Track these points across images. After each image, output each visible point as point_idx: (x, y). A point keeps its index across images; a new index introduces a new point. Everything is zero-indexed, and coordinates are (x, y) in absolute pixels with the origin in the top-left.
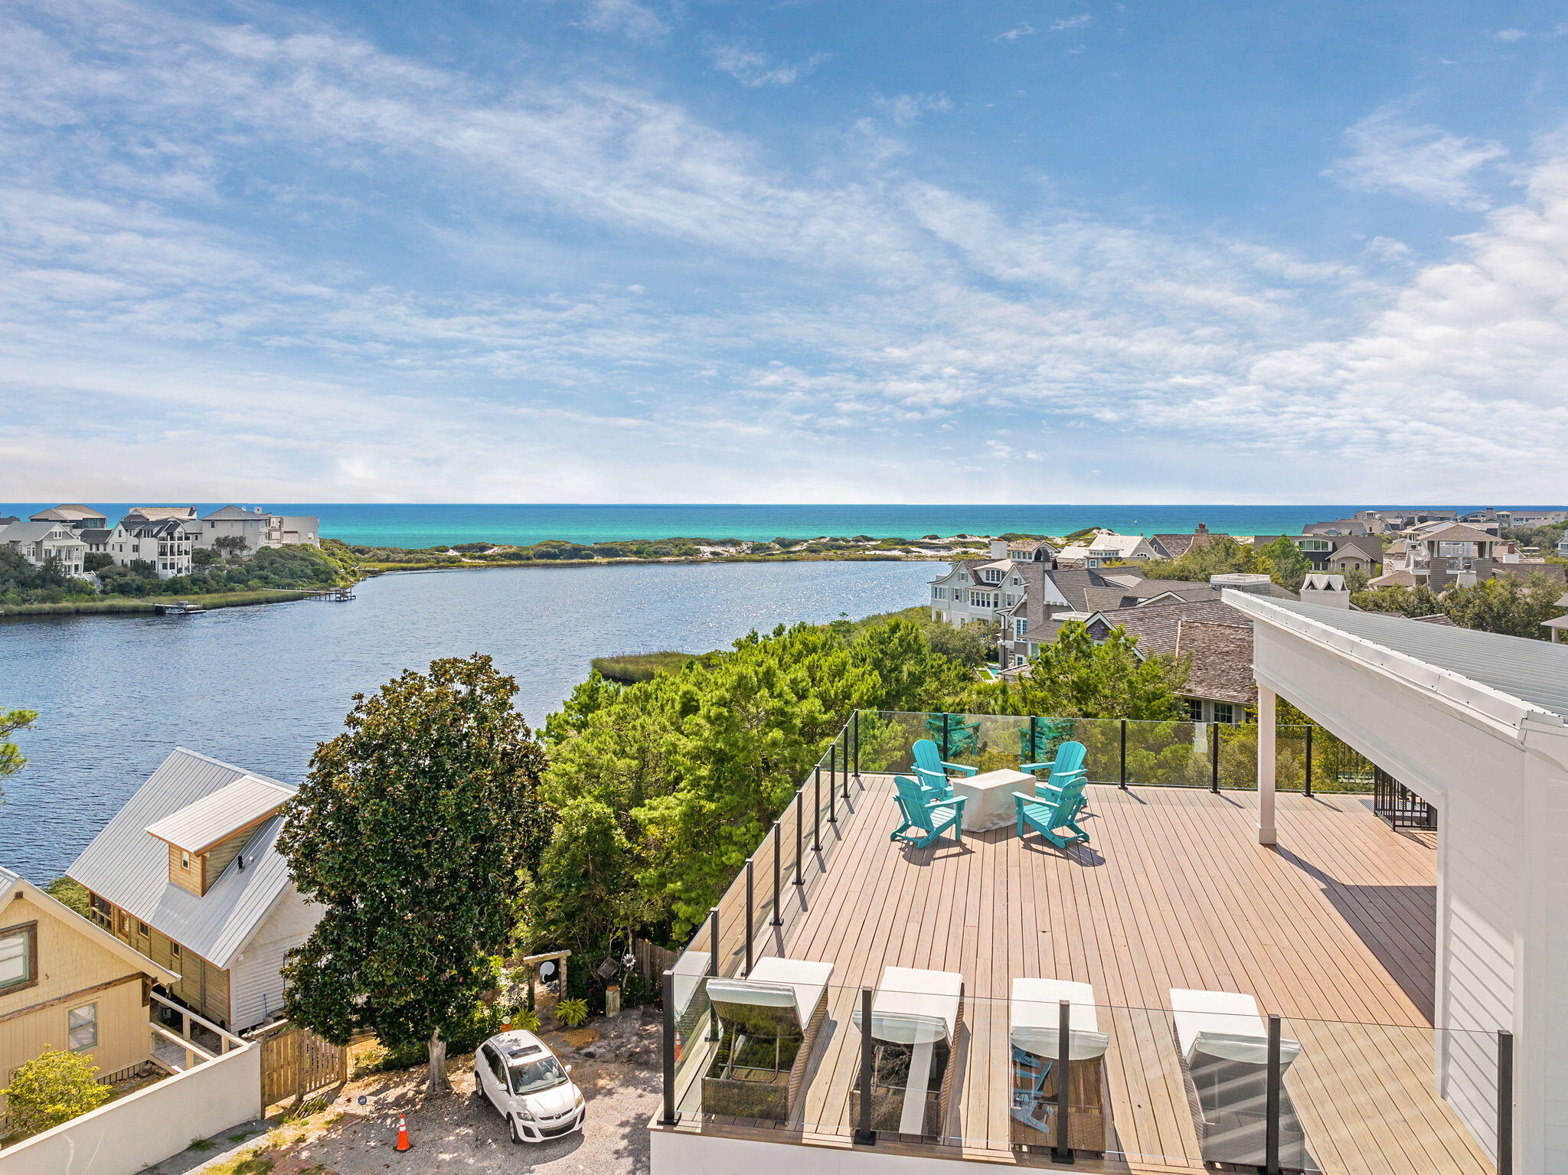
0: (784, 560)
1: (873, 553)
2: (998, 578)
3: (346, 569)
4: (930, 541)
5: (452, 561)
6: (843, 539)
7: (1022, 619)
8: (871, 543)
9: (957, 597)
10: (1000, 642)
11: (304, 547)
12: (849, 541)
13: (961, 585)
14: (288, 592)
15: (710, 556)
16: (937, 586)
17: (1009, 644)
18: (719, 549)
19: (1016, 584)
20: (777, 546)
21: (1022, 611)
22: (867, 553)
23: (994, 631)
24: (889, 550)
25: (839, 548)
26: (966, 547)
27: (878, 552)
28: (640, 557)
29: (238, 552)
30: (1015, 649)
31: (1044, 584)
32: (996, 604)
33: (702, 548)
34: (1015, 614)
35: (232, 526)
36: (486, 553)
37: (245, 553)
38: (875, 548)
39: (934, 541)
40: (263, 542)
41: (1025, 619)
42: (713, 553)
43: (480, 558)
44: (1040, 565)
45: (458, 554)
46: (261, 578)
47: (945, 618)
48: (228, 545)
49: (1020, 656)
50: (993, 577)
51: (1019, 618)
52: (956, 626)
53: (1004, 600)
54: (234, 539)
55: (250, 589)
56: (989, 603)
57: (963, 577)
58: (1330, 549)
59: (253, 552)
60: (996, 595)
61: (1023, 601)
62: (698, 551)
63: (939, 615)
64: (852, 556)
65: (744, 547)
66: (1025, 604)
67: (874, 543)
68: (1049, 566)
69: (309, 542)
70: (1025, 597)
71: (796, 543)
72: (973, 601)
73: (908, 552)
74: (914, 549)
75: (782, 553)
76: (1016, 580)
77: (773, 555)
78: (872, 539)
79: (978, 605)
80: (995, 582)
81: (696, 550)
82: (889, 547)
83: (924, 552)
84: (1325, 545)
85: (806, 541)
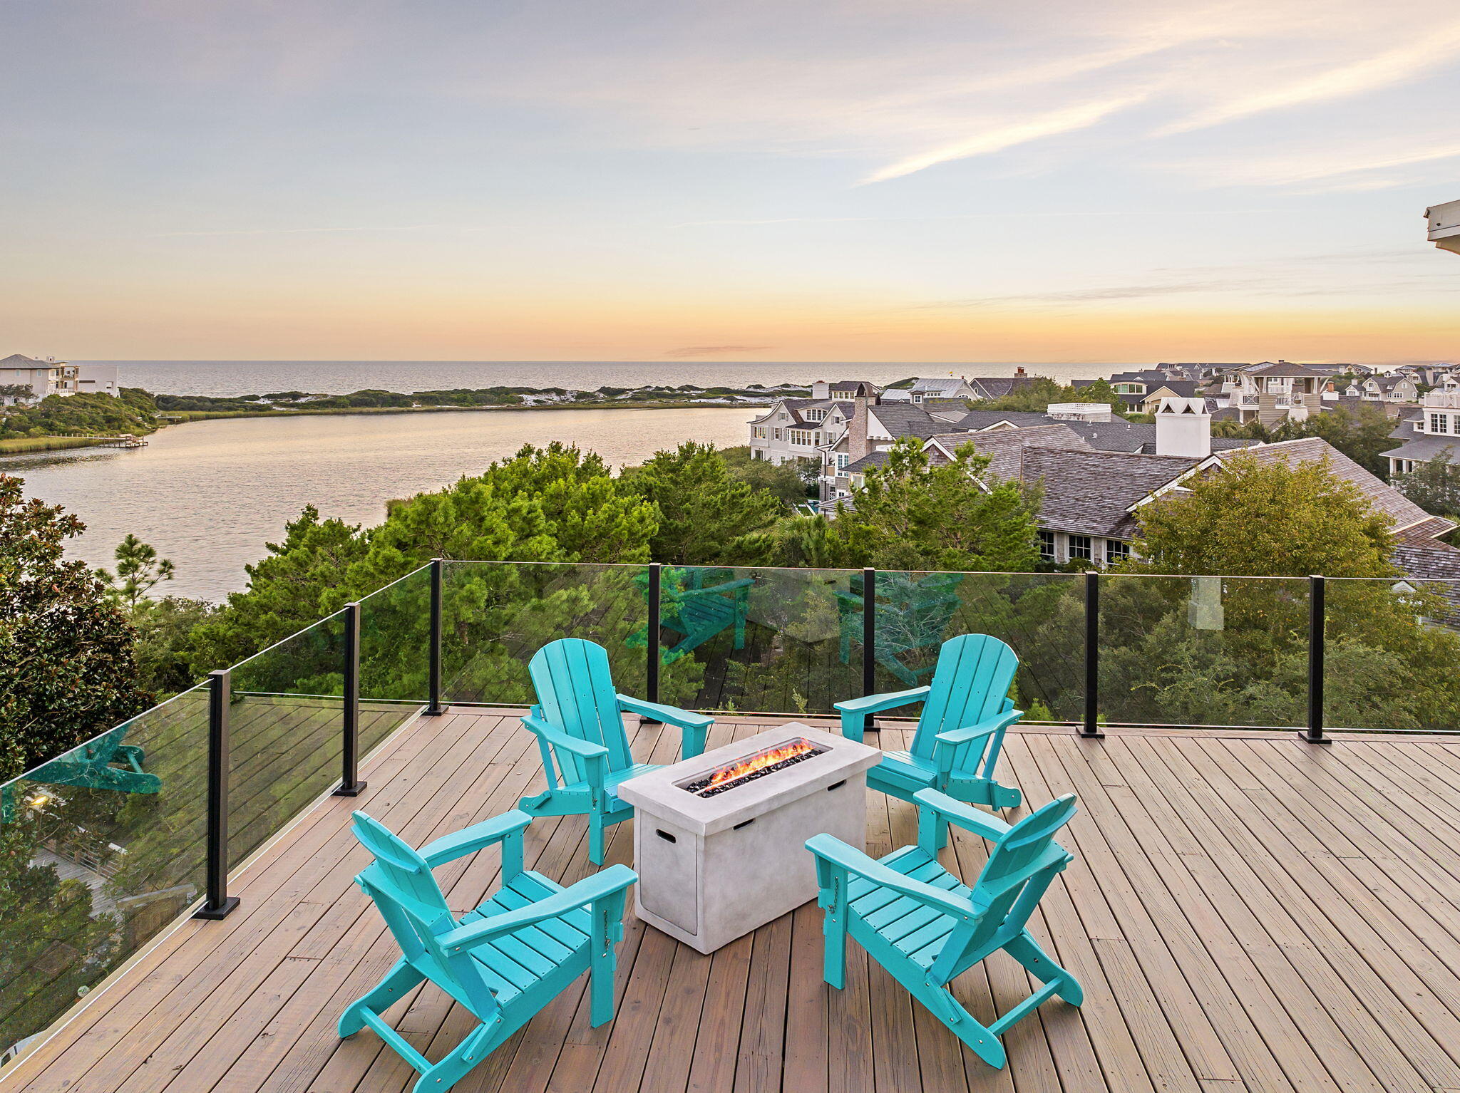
0: (607, 408)
1: (698, 401)
2: (819, 417)
3: (142, 416)
4: (755, 390)
5: (261, 408)
6: (668, 388)
7: (843, 454)
8: (696, 392)
9: (777, 437)
10: (821, 477)
11: (100, 395)
12: (675, 390)
13: (782, 424)
14: (72, 439)
15: (533, 404)
16: (756, 425)
17: (830, 480)
18: (542, 397)
19: (837, 422)
20: (602, 395)
21: (844, 445)
22: (692, 401)
23: (815, 467)
24: (714, 398)
25: (665, 396)
26: (789, 396)
27: (702, 400)
28: (462, 405)
29: (23, 400)
30: (837, 485)
31: (867, 419)
32: (817, 442)
33: (525, 396)
34: (836, 449)
35: (18, 375)
36: (299, 401)
37: (31, 401)
38: (700, 397)
39: (759, 390)
40: (51, 390)
41: (847, 454)
42: (535, 401)
43: (292, 406)
44: (863, 400)
45: (269, 402)
46: (45, 425)
47: (766, 457)
48: (12, 394)
49: (842, 491)
50: (814, 416)
51: (840, 454)
52: (777, 463)
53: (825, 439)
54: (18, 387)
55: (30, 436)
56: (809, 441)
57: (783, 416)
58: (1144, 392)
59: (40, 400)
60: (817, 434)
61: (844, 436)
62: (521, 400)
63: (758, 453)
64: (677, 404)
65: (569, 396)
66: (847, 438)
67: (700, 392)
68: (872, 401)
69: (107, 391)
70: (847, 432)
71: (622, 391)
72: (793, 440)
73: (732, 399)
74: (738, 397)
75: (607, 401)
76: (837, 418)
77: (596, 403)
78: (697, 389)
79: (799, 443)
80: (817, 421)
81: (520, 398)
82: (714, 395)
83: (748, 400)
84: (1139, 389)
85: (631, 390)
